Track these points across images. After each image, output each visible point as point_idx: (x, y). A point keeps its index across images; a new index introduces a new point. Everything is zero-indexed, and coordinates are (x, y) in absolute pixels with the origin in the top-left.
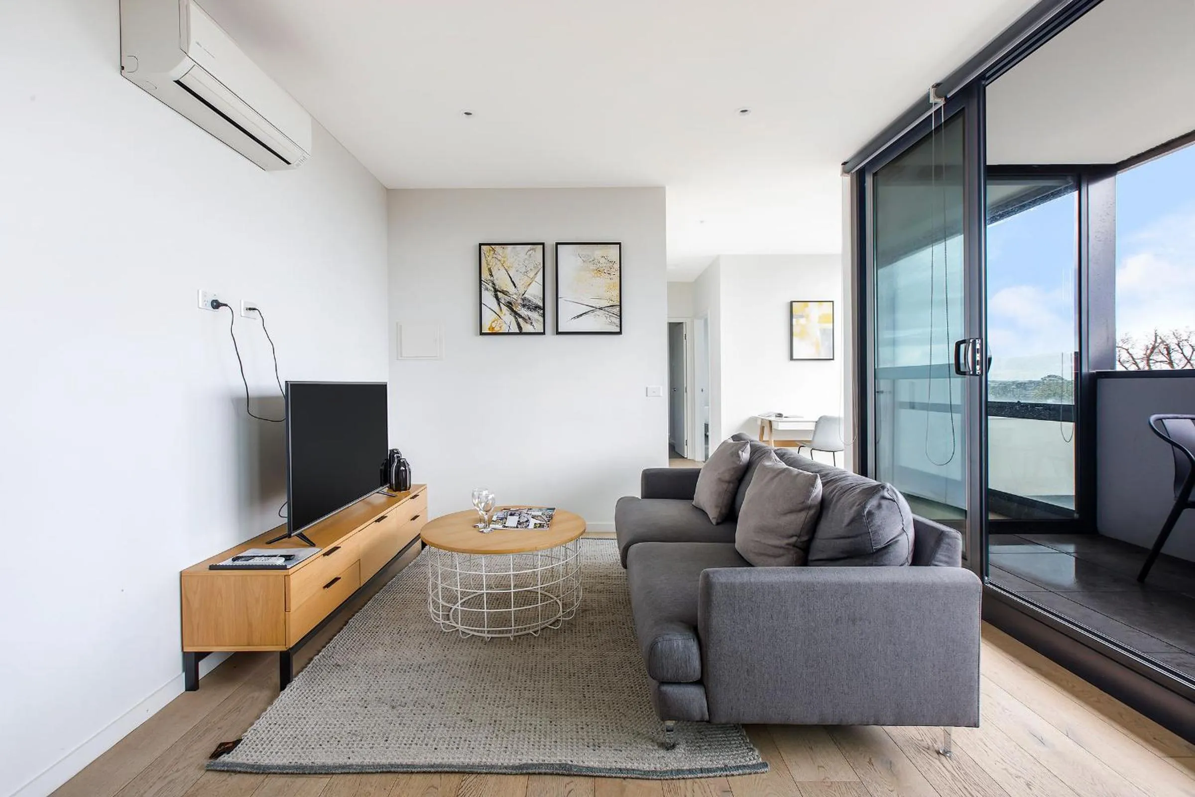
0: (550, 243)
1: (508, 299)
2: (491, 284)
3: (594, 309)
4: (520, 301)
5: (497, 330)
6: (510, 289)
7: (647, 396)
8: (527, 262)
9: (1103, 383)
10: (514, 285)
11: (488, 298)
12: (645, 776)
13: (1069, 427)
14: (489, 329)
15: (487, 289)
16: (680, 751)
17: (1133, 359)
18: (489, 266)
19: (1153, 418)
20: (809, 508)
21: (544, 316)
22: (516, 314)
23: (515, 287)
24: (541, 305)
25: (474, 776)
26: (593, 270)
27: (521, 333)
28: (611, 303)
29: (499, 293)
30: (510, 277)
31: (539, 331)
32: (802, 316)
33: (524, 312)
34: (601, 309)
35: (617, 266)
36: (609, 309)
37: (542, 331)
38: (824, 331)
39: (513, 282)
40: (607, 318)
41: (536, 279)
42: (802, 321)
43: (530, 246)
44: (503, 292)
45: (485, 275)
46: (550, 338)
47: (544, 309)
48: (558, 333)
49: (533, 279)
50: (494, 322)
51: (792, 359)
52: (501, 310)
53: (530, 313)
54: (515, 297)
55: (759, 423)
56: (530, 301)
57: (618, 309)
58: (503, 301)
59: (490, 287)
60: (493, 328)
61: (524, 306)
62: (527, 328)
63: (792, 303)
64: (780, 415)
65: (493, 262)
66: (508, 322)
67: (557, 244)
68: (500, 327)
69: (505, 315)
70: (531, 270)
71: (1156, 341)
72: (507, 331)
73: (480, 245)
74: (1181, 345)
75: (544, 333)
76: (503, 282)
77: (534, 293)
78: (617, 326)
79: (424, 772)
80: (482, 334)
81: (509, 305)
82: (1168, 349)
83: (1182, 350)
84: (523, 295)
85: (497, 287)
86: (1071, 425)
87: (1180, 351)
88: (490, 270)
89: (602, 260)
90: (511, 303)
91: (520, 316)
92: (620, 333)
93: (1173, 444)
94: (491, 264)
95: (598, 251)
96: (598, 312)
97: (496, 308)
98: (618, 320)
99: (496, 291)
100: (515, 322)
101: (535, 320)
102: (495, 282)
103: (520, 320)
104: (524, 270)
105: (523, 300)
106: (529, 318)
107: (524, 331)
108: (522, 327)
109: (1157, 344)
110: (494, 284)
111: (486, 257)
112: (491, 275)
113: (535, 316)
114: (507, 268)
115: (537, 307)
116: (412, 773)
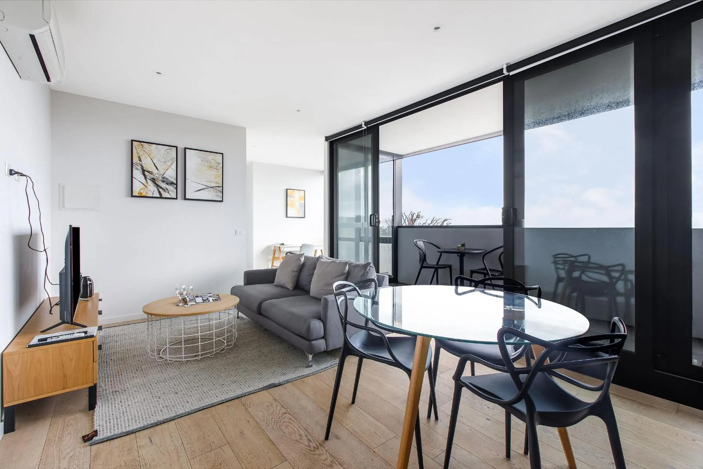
0: (181, 146)
1: (152, 176)
2: (140, 166)
3: (208, 187)
4: (161, 178)
5: (144, 194)
6: (155, 171)
7: (236, 234)
8: (165, 156)
9: (399, 229)
10: (157, 168)
11: (138, 174)
12: (308, 376)
13: (390, 245)
14: (138, 193)
15: (137, 169)
16: (314, 366)
18: (139, 155)
19: (415, 241)
20: (345, 274)
21: (176, 188)
22: (158, 186)
23: (158, 170)
24: (175, 182)
25: (243, 397)
26: (207, 166)
27: (161, 197)
28: (217, 185)
29: (146, 172)
30: (154, 163)
31: (173, 197)
32: (292, 196)
33: (163, 185)
34: (211, 187)
35: (221, 166)
36: (216, 188)
37: (175, 197)
38: (300, 204)
39: (156, 167)
40: (215, 192)
41: (172, 167)
42: (291, 198)
43: (167, 147)
44: (149, 172)
45: (136, 160)
46: (180, 202)
47: (177, 185)
48: (185, 199)
49: (170, 166)
50: (142, 189)
51: (287, 217)
52: (147, 183)
53: (167, 186)
54: (157, 175)
55: (273, 248)
56: (167, 179)
57: (221, 188)
58: (148, 177)
59: (139, 167)
60: (141, 194)
61: (163, 182)
62: (165, 195)
63: (287, 190)
64: (283, 244)
65: (141, 153)
66: (152, 189)
67: (185, 148)
68: (147, 193)
69: (150, 186)
70: (168, 161)
72: (151, 196)
73: (132, 141)
75: (176, 199)
76: (148, 165)
77: (171, 174)
78: (220, 197)
79: (220, 404)
80: (132, 196)
81: (153, 180)
84: (163, 175)
85: (144, 169)
86: (391, 244)
88: (139, 157)
89: (213, 161)
90: (154, 179)
91: (161, 188)
92: (222, 201)
93: (419, 248)
94: (140, 154)
95: (211, 156)
96: (210, 189)
97: (143, 181)
98: (221, 194)
99: (143, 171)
100: (157, 191)
101: (171, 191)
102: (143, 165)
103: (161, 190)
104: (163, 160)
105: (163, 178)
106: (167, 189)
107: (163, 196)
108: (162, 193)
110: (142, 166)
111: (136, 149)
112: (140, 160)
113: (170, 188)
114: (152, 158)
115: (172, 183)
116: (214, 406)
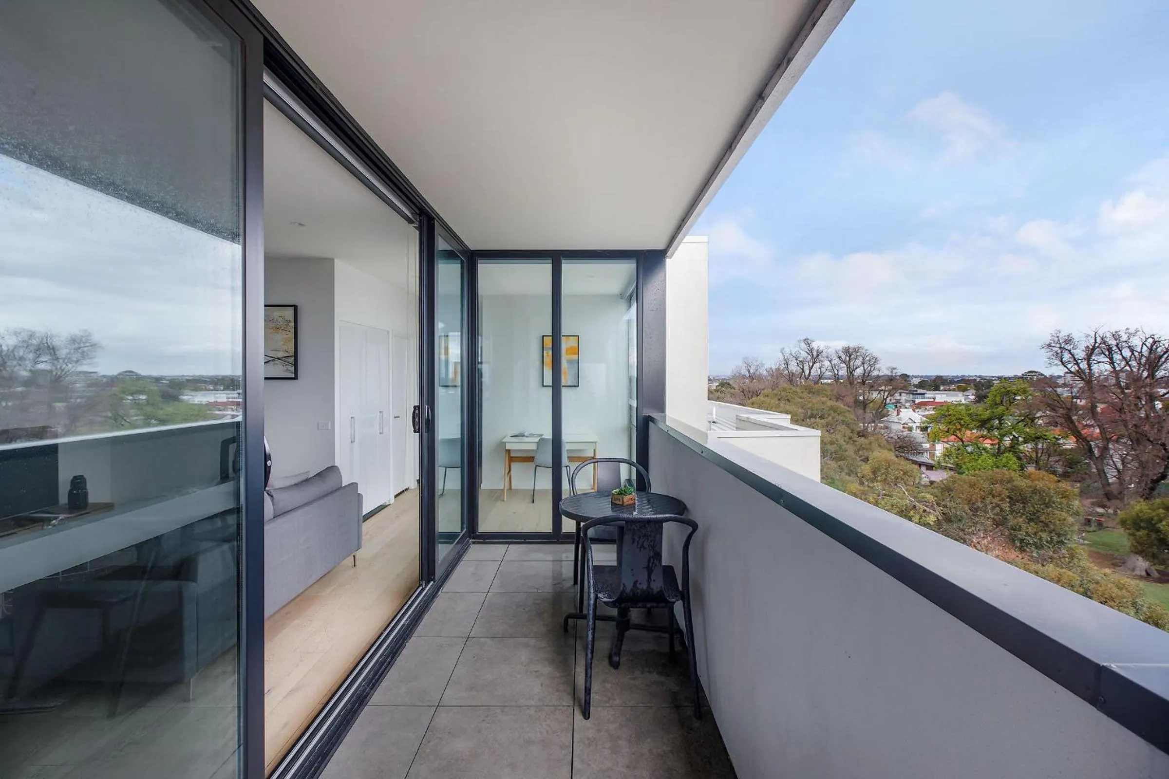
3: (273, 359)
7: (316, 429)
17: (1075, 359)
26: (273, 327)
28: (287, 354)
34: (279, 359)
35: (292, 324)
36: (286, 359)
38: (570, 362)
40: (285, 366)
51: (543, 385)
57: (294, 359)
63: (543, 337)
71: (1096, 342)
74: (1120, 346)
78: (293, 373)
82: (1110, 349)
83: (1120, 351)
87: (1119, 352)
89: (280, 320)
92: (295, 378)
95: (277, 312)
96: (277, 361)
98: (294, 368)
109: (1097, 345)
